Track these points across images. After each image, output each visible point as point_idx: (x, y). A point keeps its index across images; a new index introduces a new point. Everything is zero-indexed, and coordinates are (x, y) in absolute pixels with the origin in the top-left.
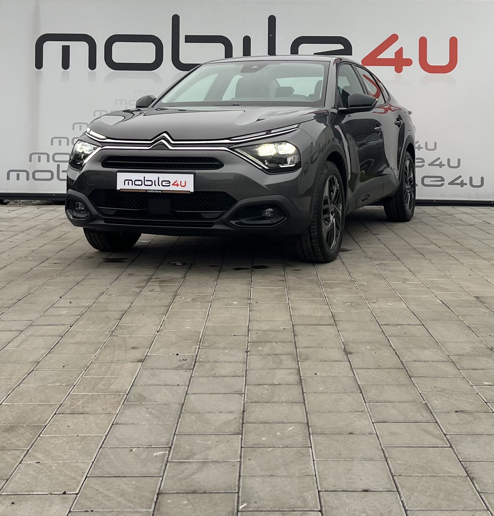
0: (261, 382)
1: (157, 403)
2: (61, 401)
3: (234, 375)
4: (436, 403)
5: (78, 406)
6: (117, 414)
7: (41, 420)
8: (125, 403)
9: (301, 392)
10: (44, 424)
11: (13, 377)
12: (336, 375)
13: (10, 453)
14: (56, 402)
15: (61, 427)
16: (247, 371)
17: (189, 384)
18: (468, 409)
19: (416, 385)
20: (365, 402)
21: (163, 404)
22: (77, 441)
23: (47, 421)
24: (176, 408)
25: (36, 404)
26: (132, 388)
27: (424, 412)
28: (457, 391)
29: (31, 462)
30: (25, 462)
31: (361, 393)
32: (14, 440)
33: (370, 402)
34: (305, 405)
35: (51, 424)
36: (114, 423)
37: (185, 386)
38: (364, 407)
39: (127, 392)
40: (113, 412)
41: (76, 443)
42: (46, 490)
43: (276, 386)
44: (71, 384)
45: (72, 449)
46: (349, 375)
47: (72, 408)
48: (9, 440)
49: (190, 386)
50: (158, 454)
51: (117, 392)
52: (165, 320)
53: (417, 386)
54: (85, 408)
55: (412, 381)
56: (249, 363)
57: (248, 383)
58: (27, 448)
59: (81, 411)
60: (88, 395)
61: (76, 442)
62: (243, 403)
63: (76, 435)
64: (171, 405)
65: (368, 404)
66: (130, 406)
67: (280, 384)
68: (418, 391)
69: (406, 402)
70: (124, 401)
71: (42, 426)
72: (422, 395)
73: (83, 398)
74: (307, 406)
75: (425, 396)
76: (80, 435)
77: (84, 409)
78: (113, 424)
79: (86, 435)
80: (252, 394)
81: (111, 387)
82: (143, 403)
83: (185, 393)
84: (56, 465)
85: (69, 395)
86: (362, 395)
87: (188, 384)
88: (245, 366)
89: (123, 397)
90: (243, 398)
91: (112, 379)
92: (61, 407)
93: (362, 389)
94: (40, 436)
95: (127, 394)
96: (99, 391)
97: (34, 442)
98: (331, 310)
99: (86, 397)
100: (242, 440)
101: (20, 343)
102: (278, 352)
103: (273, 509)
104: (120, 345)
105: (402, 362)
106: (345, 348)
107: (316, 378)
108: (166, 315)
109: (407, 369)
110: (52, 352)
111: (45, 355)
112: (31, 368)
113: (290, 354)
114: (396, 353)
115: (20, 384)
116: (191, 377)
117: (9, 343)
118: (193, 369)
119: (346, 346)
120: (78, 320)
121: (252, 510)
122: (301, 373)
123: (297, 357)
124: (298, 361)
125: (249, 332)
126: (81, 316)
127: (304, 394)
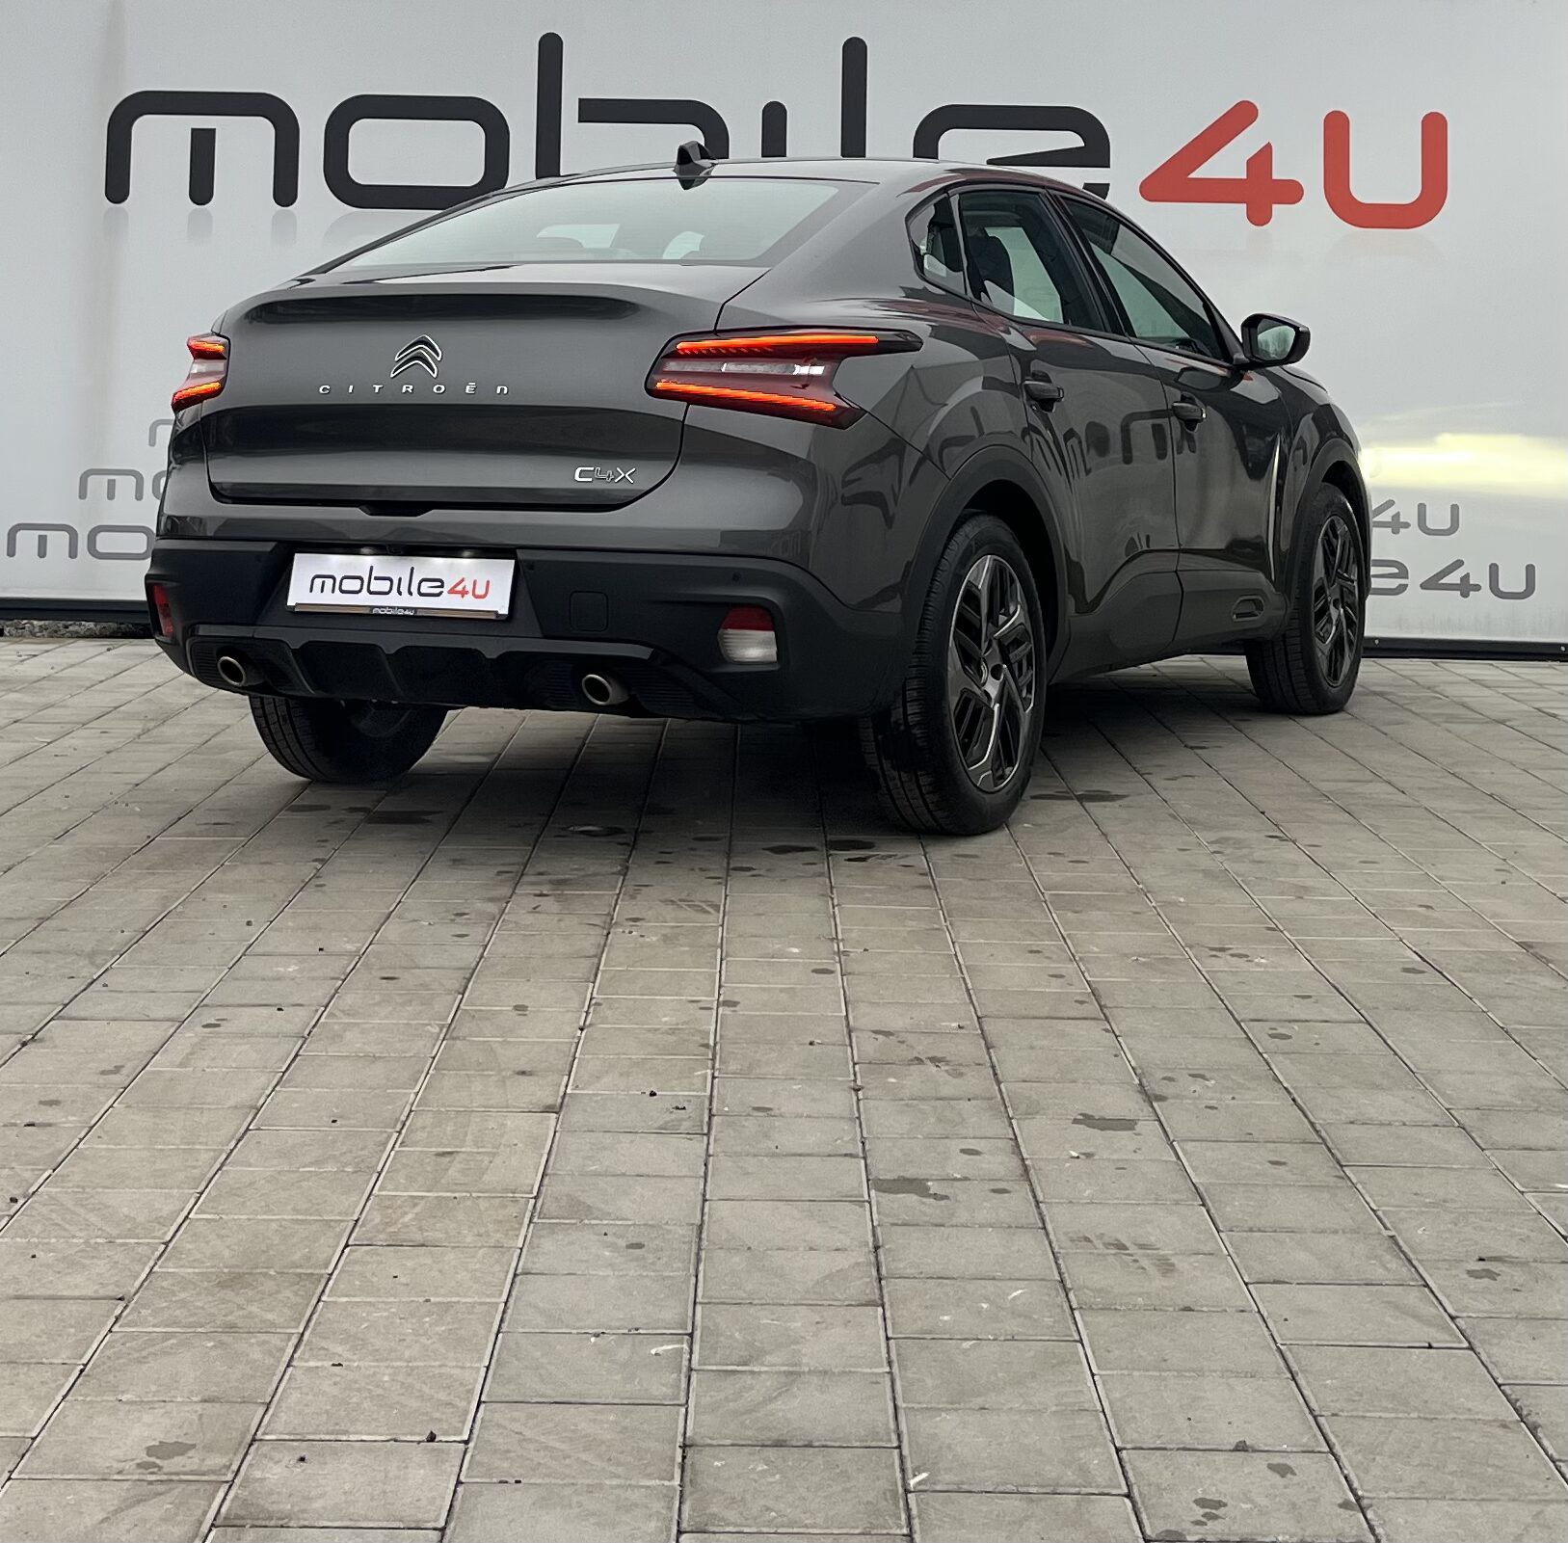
1: (626, 1223)
2: (353, 1213)
3: (832, 1153)
4: (1419, 1234)
5: (406, 1227)
6: (522, 1249)
7: (313, 1261)
8: (535, 1220)
9: (1032, 1199)
10: (323, 1271)
11: (198, 1148)
12: (1124, 1157)
13: (253, 1341)
14: (340, 1214)
15: (375, 1279)
16: (867, 1142)
17: (706, 1174)
18: (1517, 1254)
19: (1359, 1187)
20: (1219, 1232)
21: (645, 1225)
22: (430, 1314)
23: (330, 1261)
24: (684, 1236)
26: (545, 1182)
27: (1388, 1257)
28: (1479, 1207)
29: (319, 1364)
30: (303, 1364)
31: (1204, 1205)
32: (254, 1308)
33: (1232, 1232)
34: (1047, 1234)
35: (342, 1271)
36: (518, 1272)
37: (693, 1180)
38: (1217, 1242)
39: (535, 1194)
40: (510, 1243)
41: (427, 1319)
42: (381, 1430)
43: (956, 1184)
44: (367, 1167)
45: (421, 1332)
46: (1164, 1159)
47: (389, 1231)
48: (240, 1308)
49: (709, 1179)
50: (660, 1349)
51: (506, 1190)
52: (594, 995)
53: (1363, 1191)
54: (426, 1230)
55: (1349, 1178)
56: (867, 1120)
57: (874, 1173)
58: (297, 1327)
59: (418, 1238)
60: (423, 1197)
61: (427, 1316)
62: (871, 1227)
63: (421, 1300)
64: (668, 1228)
65: (1228, 1236)
66: (553, 1229)
67: (966, 1179)
68: (1368, 1204)
69: (1336, 1232)
70: (532, 1217)
71: (322, 1276)
72: (1380, 1213)
73: (415, 1205)
74: (1052, 1237)
75: (1388, 1218)
76: (432, 1299)
77: (425, 1234)
78: (515, 1275)
79: (449, 1299)
80: (891, 1202)
81: (486, 1179)
82: (586, 1222)
83: (700, 1198)
84: (390, 1371)
85: (372, 1197)
86: (1208, 1211)
87: (702, 1174)
88: (858, 1129)
89: (527, 1205)
90: (868, 1213)
91: (482, 1157)
92: (356, 1230)
93: (1205, 1196)
94: (323, 1299)
95: (536, 1198)
96: (455, 1187)
97: (311, 1316)
98: (1086, 974)
99: (423, 1202)
100: (885, 1320)
101: (187, 1054)
102: (946, 1091)
103: (1002, 1488)
104: (480, 1064)
105: (1312, 1124)
106: (1141, 1084)
107: (1067, 1165)
108: (594, 982)
109: (1330, 1145)
110: (289, 1080)
111: (270, 1089)
112: (241, 1125)
113: (984, 1099)
114: (1294, 1100)
115: (222, 1165)
116: (708, 1155)
117: (156, 1054)
118: (708, 1134)
119: (1144, 1080)
120: (336, 992)
121: (945, 1488)
122: (1023, 1150)
123: (1006, 1107)
124: (1010, 1118)
125: (853, 1035)
126: (344, 980)
127: (1041, 1205)
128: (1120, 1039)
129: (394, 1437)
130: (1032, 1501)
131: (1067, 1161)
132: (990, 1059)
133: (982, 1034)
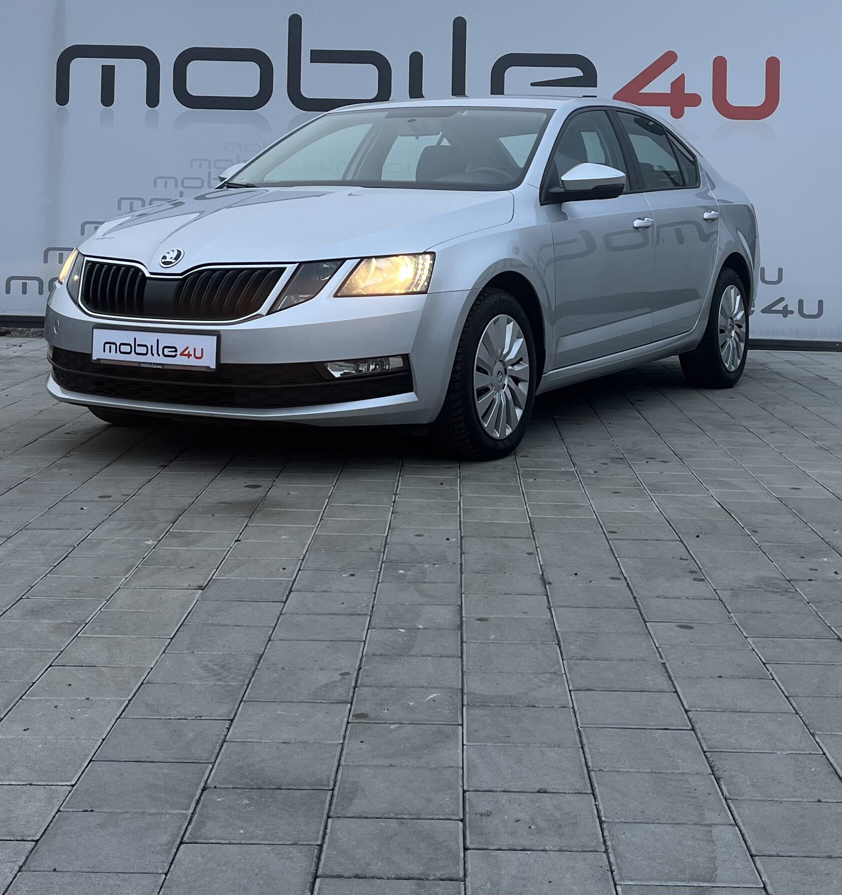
0: (394, 624)
2: (62, 647)
3: (353, 613)
5: (89, 655)
6: (152, 668)
8: (166, 651)
9: (459, 641)
10: (30, 681)
14: (53, 648)
15: (58, 686)
16: (374, 607)
17: (276, 625)
19: (651, 634)
20: (562, 659)
21: (229, 654)
23: (35, 676)
24: (250, 661)
25: (22, 649)
26: (181, 629)
27: (657, 675)
31: (558, 644)
33: (571, 659)
34: (462, 660)
35: (41, 681)
36: (144, 682)
37: (267, 628)
38: (560, 665)
39: (172, 636)
40: (145, 665)
41: (79, 710)
42: (23, 778)
43: (420, 631)
44: (81, 621)
46: (543, 616)
49: (276, 628)
51: (156, 634)
53: (653, 637)
54: (100, 657)
55: (647, 629)
56: (379, 594)
57: (373, 624)
59: (94, 661)
60: (105, 638)
61: (80, 708)
62: (362, 656)
64: (242, 656)
65: (567, 662)
66: (175, 656)
67: (426, 629)
68: (654, 643)
69: (631, 660)
70: (166, 649)
71: (27, 684)
72: (660, 649)
73: (99, 642)
74: (465, 663)
75: (663, 652)
78: (142, 684)
79: (97, 698)
80: (378, 642)
83: (267, 639)
84: (44, 741)
85: (76, 638)
86: (559, 648)
87: (273, 625)
88: (372, 599)
89: (165, 642)
90: (362, 648)
92: (60, 656)
93: (561, 639)
94: (23, 698)
95: (172, 639)
97: (12, 708)
98: (529, 514)
99: (103, 642)
100: (350, 711)
103: (386, 816)
104: (168, 562)
105: (635, 598)
106: (543, 575)
108: (250, 517)
109: (642, 610)
110: (57, 570)
111: (44, 575)
112: (18, 596)
113: (451, 582)
114: (628, 584)
116: (281, 614)
118: (285, 602)
119: (545, 572)
120: (103, 522)
121: (352, 815)
122: (463, 612)
123: (461, 587)
124: (462, 594)
125: (387, 546)
126: (110, 515)
127: (464, 644)
128: (538, 549)
129: (30, 782)
130: (402, 823)
132: (461, 559)
133: (461, 545)
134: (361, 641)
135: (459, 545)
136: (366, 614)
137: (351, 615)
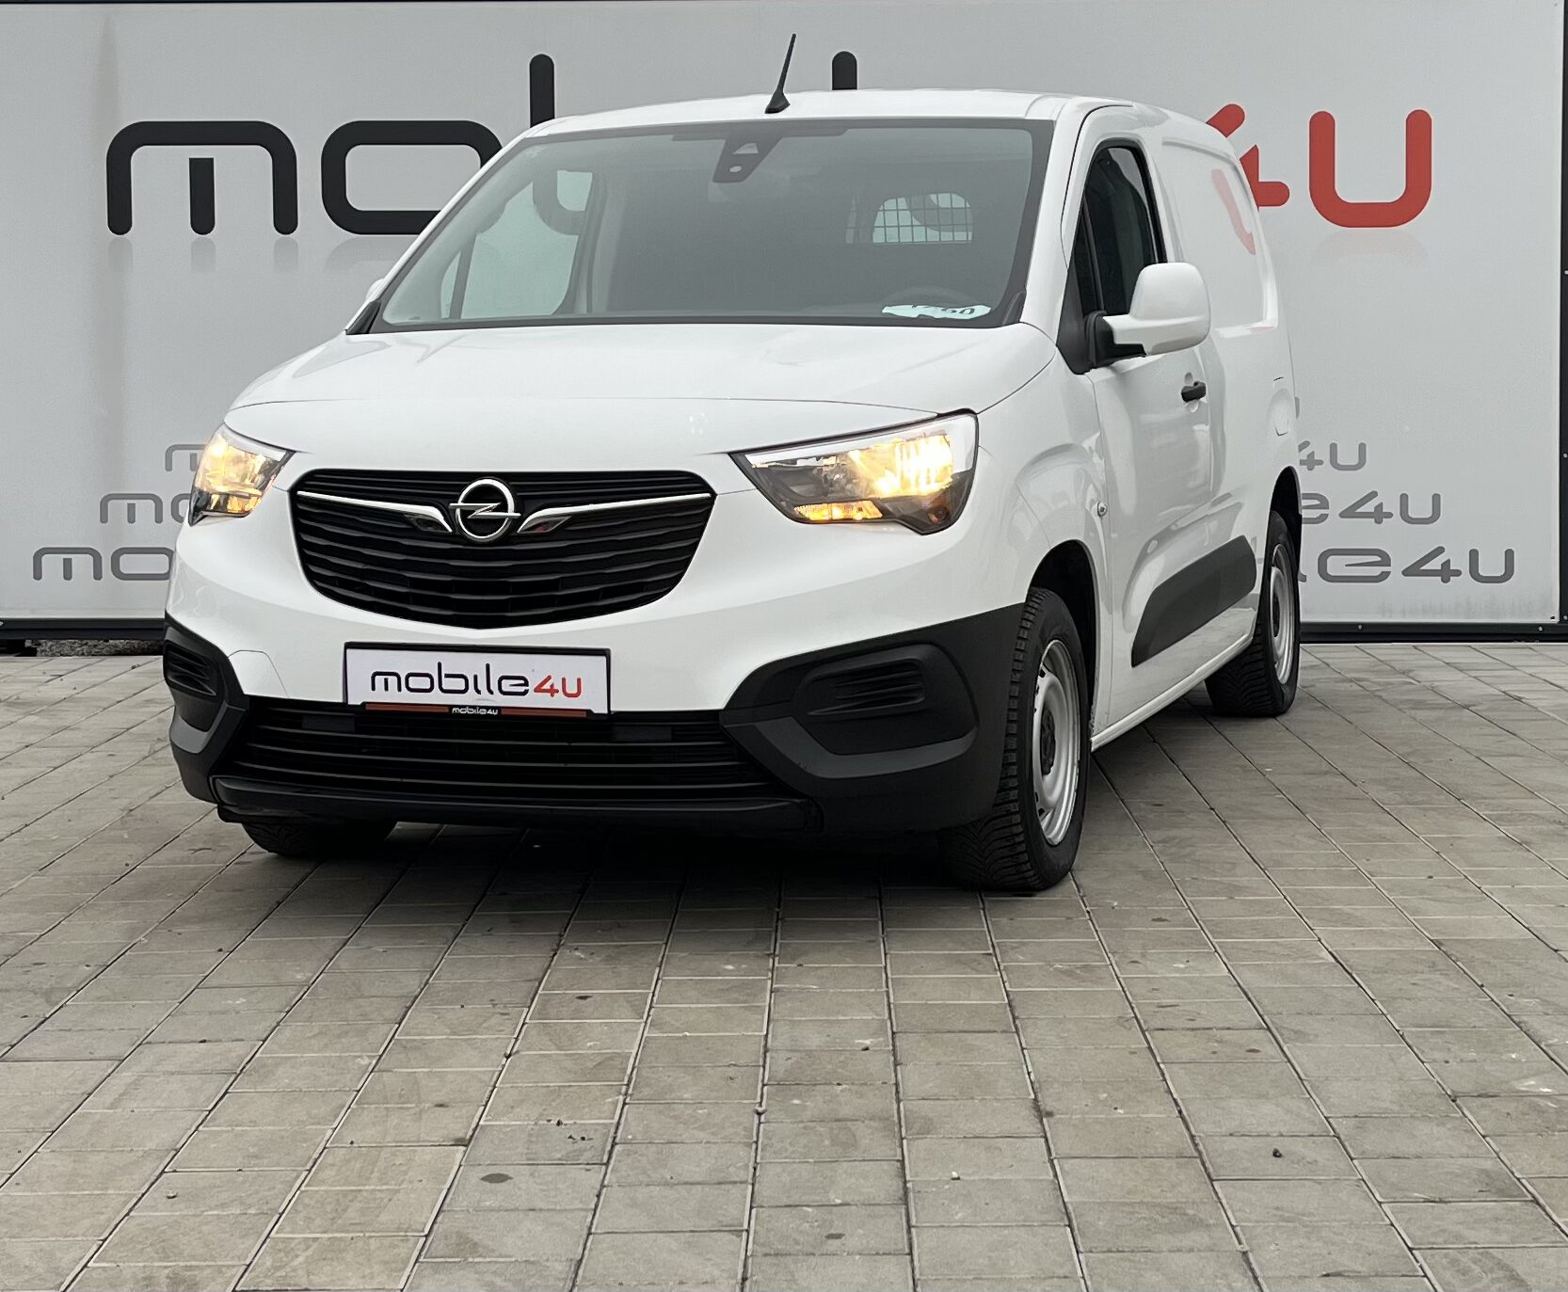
0: (795, 1199)
1: (508, 1260)
2: (247, 1257)
3: (721, 1180)
4: (1272, 1251)
5: (294, 1270)
8: (421, 1260)
9: (905, 1224)
11: (109, 1192)
12: (1003, 1177)
14: (232, 1259)
16: (759, 1167)
17: (596, 1206)
18: (1358, 1269)
19: (1225, 1202)
20: (1077, 1252)
21: (526, 1261)
24: (561, 1273)
25: (181, 1264)
26: (439, 1219)
27: (1236, 1275)
28: (1336, 1221)
31: (1070, 1226)
33: (1091, 1252)
34: (912, 1261)
37: (582, 1213)
38: (1074, 1264)
39: (426, 1232)
40: (392, 1284)
43: (835, 1209)
44: (270, 1209)
46: (1041, 1176)
47: (278, 1274)
49: (598, 1212)
51: (398, 1229)
52: (527, 1021)
53: (1226, 1206)
54: (313, 1274)
55: (1216, 1193)
56: (763, 1143)
57: (758, 1200)
59: (304, 1282)
60: (318, 1238)
62: (743, 1257)
64: (548, 1264)
65: (1086, 1257)
66: (437, 1268)
67: (847, 1205)
68: (1229, 1219)
69: (1191, 1250)
70: (420, 1255)
72: (1238, 1229)
73: (308, 1247)
74: (916, 1263)
75: (1243, 1234)
77: (312, 1277)
80: (769, 1230)
81: (384, 1218)
82: (470, 1260)
83: (585, 1232)
85: (268, 1240)
86: (1072, 1231)
87: (593, 1207)
88: (753, 1154)
89: (416, 1243)
90: (744, 1243)
91: (383, 1195)
92: (246, 1274)
93: (1073, 1216)
95: (427, 1236)
96: (350, 1227)
98: (1007, 984)
99: (315, 1245)
101: (121, 1095)
102: (845, 1111)
104: (400, 1096)
105: (1192, 1137)
106: (1036, 1099)
107: (947, 1187)
108: (529, 1007)
109: (1205, 1158)
110: (214, 1119)
111: (193, 1129)
112: (157, 1167)
113: (880, 1119)
114: (1180, 1112)
115: (131, 1210)
116: (603, 1186)
117: (90, 1094)
118: (607, 1164)
119: (1039, 1095)
120: (278, 1024)
122: (907, 1172)
123: (900, 1127)
124: (902, 1139)
125: (768, 1054)
126: (288, 1012)
127: (913, 1229)
128: (1025, 1051)
131: (947, 1183)
132: (896, 1076)
133: (894, 1050)
134: (742, 1231)
135: (891, 1048)
136: (745, 1182)
137: (720, 1183)
